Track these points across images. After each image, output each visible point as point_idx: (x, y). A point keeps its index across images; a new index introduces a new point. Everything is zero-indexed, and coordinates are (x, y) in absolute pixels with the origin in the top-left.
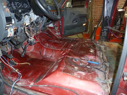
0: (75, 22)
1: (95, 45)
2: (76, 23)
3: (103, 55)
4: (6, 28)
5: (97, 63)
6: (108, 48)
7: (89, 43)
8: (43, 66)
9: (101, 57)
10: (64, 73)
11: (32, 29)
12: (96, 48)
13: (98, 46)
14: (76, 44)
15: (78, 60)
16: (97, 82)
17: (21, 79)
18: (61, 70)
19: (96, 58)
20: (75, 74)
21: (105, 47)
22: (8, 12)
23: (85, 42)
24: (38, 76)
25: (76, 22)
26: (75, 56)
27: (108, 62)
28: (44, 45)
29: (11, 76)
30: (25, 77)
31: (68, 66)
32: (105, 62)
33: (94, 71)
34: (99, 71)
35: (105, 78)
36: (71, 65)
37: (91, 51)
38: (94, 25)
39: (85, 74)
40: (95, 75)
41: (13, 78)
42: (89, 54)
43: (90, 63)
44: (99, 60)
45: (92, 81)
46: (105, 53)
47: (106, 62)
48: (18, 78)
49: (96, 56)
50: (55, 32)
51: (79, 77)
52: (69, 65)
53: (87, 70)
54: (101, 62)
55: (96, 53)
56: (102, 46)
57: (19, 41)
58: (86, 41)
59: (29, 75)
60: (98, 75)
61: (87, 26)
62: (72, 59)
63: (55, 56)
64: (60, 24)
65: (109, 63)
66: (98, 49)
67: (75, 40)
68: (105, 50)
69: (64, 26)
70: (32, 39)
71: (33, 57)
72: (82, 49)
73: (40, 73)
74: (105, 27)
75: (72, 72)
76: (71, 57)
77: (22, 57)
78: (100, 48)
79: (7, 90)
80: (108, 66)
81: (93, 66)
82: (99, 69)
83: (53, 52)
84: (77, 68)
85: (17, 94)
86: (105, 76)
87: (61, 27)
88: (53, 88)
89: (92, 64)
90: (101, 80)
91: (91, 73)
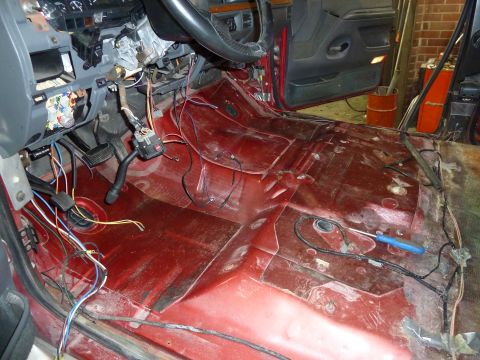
0: (339, 48)
1: (413, 157)
2: (341, 55)
3: (444, 209)
4: (37, 99)
5: (415, 249)
6: (470, 175)
7: (388, 147)
8: (192, 241)
9: (437, 217)
10: (269, 284)
11: (154, 89)
12: (416, 170)
13: (426, 163)
14: (331, 148)
15: (332, 228)
16: (404, 341)
17: (103, 288)
18: (257, 272)
19: (411, 221)
20: (316, 294)
21: (459, 170)
22: (40, 27)
23: (372, 142)
24: (168, 281)
25: (341, 51)
26: (324, 208)
27: (466, 244)
28: (203, 148)
29: (68, 272)
30: (118, 283)
31: (289, 251)
32: (450, 243)
33: (397, 287)
34: (418, 286)
35: (445, 328)
36: (301, 251)
37: (396, 190)
38: (421, 59)
39: (359, 296)
40: (400, 305)
41: (76, 280)
42: (383, 201)
43: (385, 244)
44: (426, 233)
45: (384, 333)
46: (455, 197)
47: (455, 246)
48: (92, 283)
49: (413, 212)
50: (254, 91)
51: (330, 308)
52: (291, 249)
53: (368, 275)
54: (434, 241)
55: (415, 200)
56: (444, 166)
57: (105, 132)
58: (376, 139)
59: (134, 275)
60: (412, 307)
61: (386, 66)
62: (310, 220)
63: (240, 200)
64: (276, 57)
65: (470, 252)
66: (427, 180)
67: (331, 132)
68: (458, 186)
69: (290, 67)
70: (146, 136)
71: (158, 195)
72: (356, 175)
73: (177, 270)
74: (467, 80)
75: (301, 282)
76: (305, 211)
77: (109, 202)
78: (437, 172)
79: (51, 328)
80: (464, 265)
81: (395, 257)
82: (419, 279)
83: (236, 182)
84: (326, 264)
85: (86, 347)
86: (445, 317)
87: (276, 69)
88: (220, 344)
89: (395, 250)
90: (423, 333)
91: (382, 292)
